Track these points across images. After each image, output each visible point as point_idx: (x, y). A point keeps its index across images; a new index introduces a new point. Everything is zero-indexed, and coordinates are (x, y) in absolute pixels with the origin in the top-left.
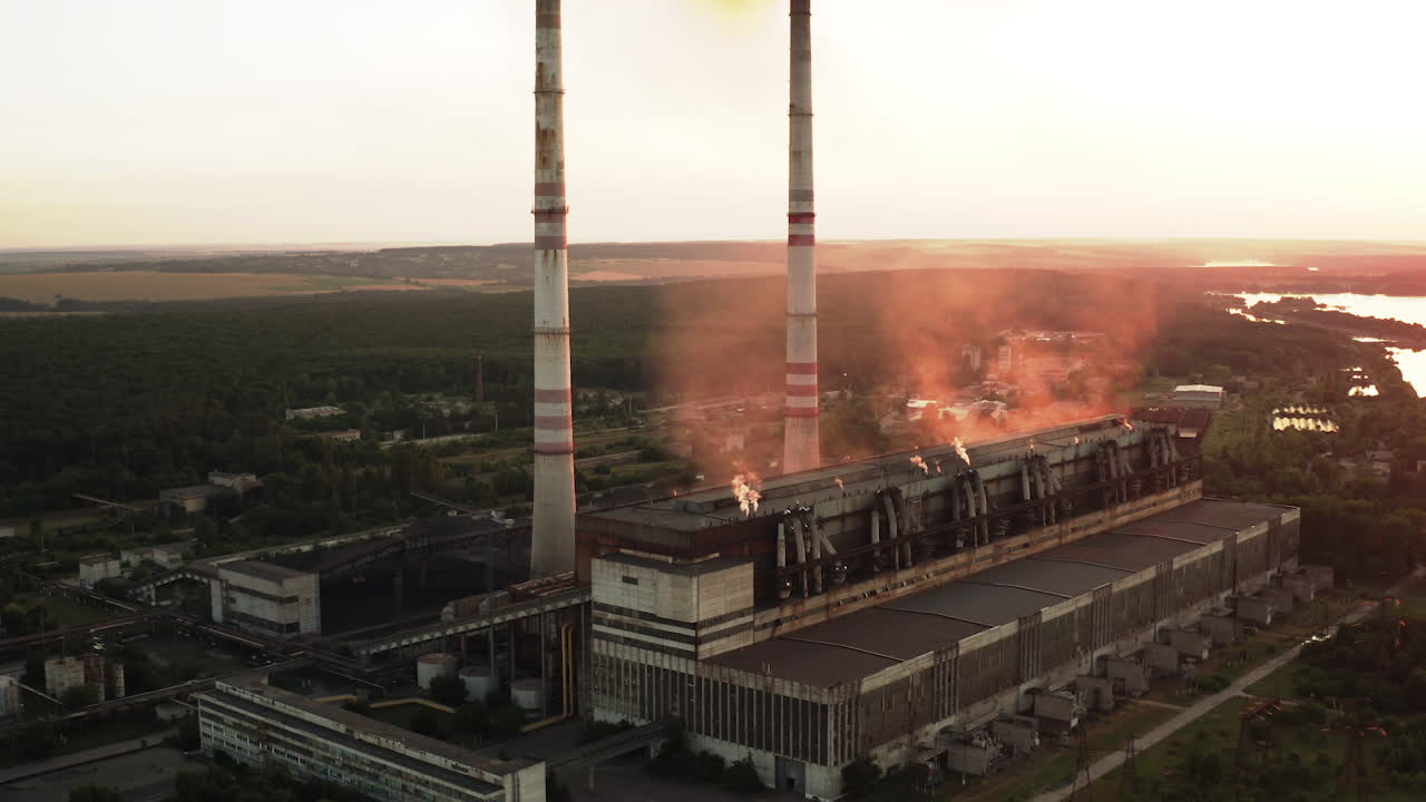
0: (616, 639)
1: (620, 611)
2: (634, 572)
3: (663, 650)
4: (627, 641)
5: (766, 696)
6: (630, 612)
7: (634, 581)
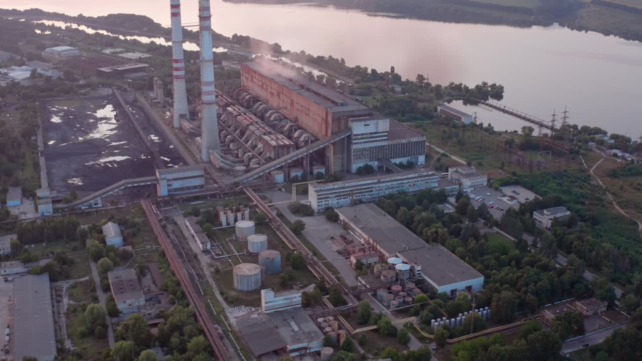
0: (361, 143)
1: (362, 134)
2: (368, 122)
3: (377, 141)
4: (365, 142)
5: (409, 143)
6: (366, 134)
7: (368, 125)
